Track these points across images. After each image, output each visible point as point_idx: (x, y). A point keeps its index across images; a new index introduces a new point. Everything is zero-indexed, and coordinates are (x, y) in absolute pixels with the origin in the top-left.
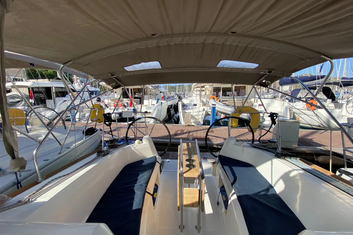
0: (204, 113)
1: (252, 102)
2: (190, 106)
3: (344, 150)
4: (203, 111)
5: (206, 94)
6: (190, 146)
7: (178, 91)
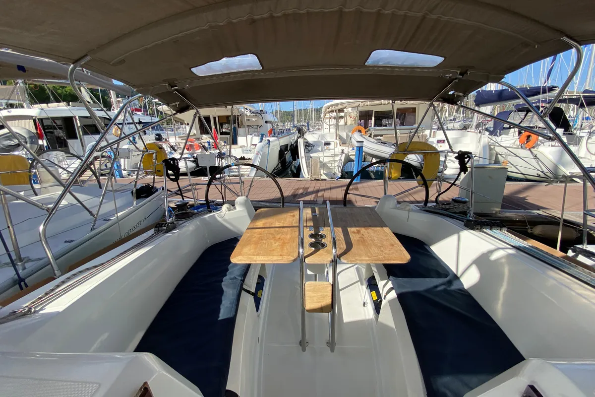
0: (343, 158)
1: (426, 136)
2: (319, 146)
3: (584, 214)
4: (342, 155)
5: (346, 124)
6: (317, 212)
7: (298, 121)
